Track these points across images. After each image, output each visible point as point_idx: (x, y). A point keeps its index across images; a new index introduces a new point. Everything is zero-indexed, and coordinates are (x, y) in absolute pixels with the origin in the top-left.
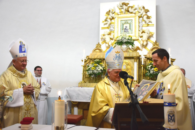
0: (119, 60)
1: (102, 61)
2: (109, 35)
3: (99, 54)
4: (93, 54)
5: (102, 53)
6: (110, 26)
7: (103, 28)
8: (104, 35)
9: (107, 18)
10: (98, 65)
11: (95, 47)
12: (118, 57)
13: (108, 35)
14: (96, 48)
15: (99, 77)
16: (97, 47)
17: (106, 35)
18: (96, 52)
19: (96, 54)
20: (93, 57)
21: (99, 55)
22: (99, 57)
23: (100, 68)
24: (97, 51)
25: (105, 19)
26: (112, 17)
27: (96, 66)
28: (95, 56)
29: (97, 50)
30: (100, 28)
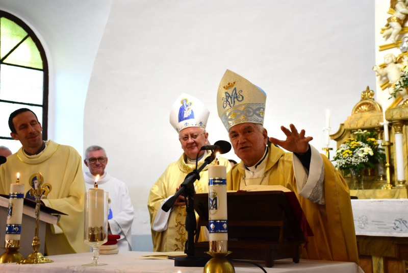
0: (234, 102)
1: (379, 132)
2: (398, 65)
3: (368, 115)
4: (353, 117)
5: (375, 114)
6: (402, 39)
7: (383, 48)
8: (384, 66)
9: (389, 20)
10: (363, 144)
11: (360, 99)
12: (231, 98)
13: (396, 63)
14: (361, 101)
15: (374, 175)
16: (363, 99)
17: (389, 63)
18: (362, 111)
19: (361, 118)
20: (353, 126)
21: (367, 120)
22: (367, 125)
23: (365, 151)
24: (364, 107)
25: (386, 22)
26: (402, 13)
27: (356, 147)
28: (359, 121)
29: (362, 107)
30: (377, 49)
